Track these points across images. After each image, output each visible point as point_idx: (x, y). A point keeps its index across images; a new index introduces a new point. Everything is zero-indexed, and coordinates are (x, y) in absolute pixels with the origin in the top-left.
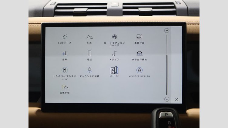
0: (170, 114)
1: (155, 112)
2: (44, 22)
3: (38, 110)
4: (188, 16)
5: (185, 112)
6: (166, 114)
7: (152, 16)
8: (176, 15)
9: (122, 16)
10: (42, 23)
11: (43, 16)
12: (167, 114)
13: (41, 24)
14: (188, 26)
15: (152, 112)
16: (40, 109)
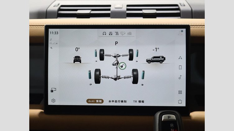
0: (173, 117)
1: (158, 114)
2: (47, 24)
3: (41, 113)
4: (192, 18)
5: (188, 115)
6: (169, 117)
7: (156, 18)
8: (180, 17)
9: (126, 18)
10: (45, 25)
11: (46, 18)
12: (170, 117)
13: (44, 25)
14: (192, 29)
15: (155, 115)
16: (43, 111)
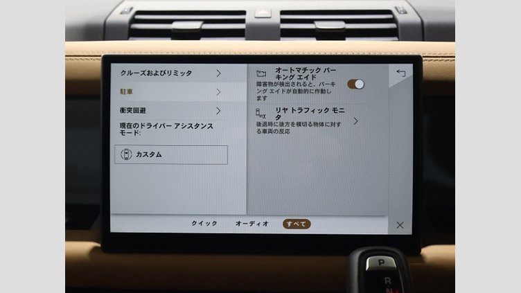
0: (390, 261)
1: (356, 256)
2: (107, 54)
3: (95, 249)
4: (423, 40)
5: (417, 253)
6: (381, 262)
7: (344, 40)
8: (396, 39)
9: (279, 40)
10: (103, 55)
11: (104, 39)
12: (384, 262)
13: (100, 56)
14: (426, 64)
15: (351, 254)
16: (99, 245)
